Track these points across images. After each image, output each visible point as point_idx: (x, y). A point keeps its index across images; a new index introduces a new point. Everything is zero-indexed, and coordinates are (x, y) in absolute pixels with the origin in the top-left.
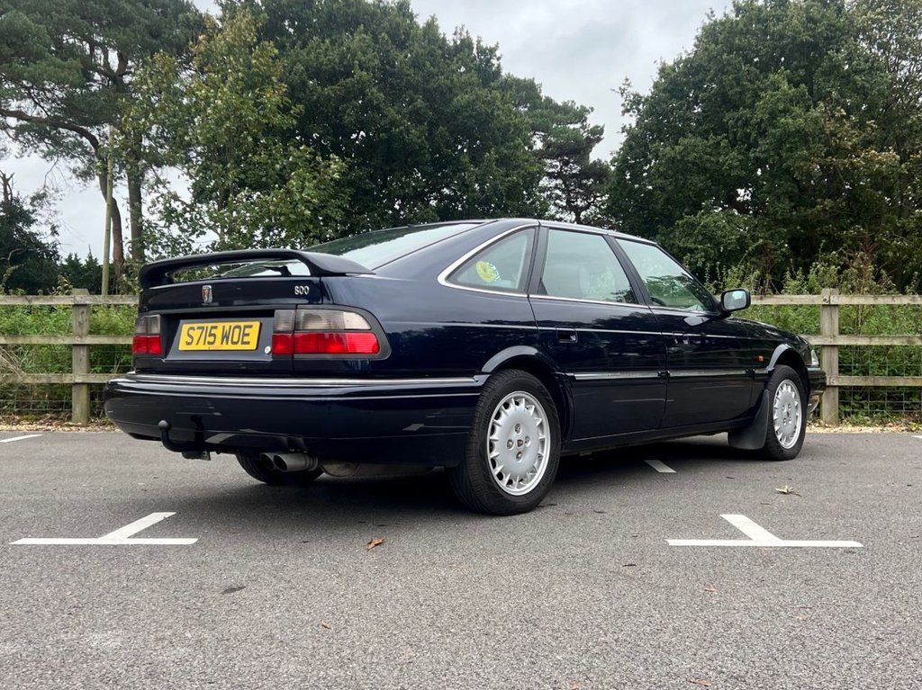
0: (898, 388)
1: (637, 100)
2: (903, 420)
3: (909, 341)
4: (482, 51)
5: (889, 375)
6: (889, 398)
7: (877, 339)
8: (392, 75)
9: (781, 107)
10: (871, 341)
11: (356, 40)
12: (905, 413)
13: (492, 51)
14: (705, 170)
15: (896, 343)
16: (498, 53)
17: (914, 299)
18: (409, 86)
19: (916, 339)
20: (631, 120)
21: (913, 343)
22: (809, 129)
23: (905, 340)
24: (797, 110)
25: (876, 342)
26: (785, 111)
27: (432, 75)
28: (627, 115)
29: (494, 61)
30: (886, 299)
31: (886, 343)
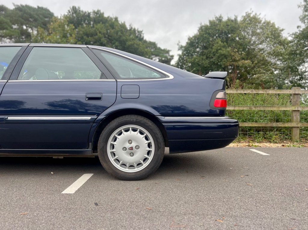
0: (246, 127)
1: (182, 47)
2: (247, 140)
3: (250, 108)
4: (138, 32)
5: (242, 122)
6: (242, 131)
7: (237, 107)
8: (111, 36)
9: (219, 48)
10: (235, 108)
11: (99, 26)
12: (249, 137)
13: (141, 32)
14: (199, 65)
15: (245, 109)
16: (143, 32)
17: (252, 91)
18: (114, 39)
19: (253, 107)
20: (180, 52)
21: (252, 109)
22: (227, 54)
23: (248, 108)
24: (223, 49)
25: (237, 109)
26: (220, 49)
27: (121, 36)
28: (179, 51)
29: (142, 35)
30: (241, 91)
31: (241, 109)
